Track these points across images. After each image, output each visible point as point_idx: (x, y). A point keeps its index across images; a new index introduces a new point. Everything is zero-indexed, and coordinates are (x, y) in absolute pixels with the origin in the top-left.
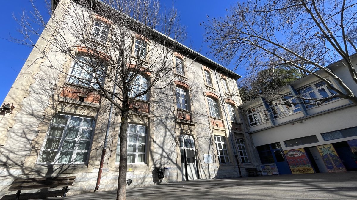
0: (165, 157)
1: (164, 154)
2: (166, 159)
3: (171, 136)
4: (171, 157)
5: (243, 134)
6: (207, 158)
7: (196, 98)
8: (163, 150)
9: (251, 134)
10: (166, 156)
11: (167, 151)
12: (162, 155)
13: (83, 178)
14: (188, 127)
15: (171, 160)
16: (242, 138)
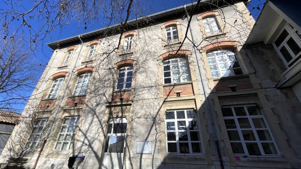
0: (86, 145)
1: (86, 141)
2: (87, 147)
3: (99, 122)
4: (93, 145)
5: (256, 95)
6: (142, 146)
7: (141, 69)
8: (86, 137)
9: (290, 87)
10: (88, 143)
11: (89, 138)
12: (83, 142)
13: (31, 159)
14: (120, 109)
15: (92, 148)
16: (254, 102)
